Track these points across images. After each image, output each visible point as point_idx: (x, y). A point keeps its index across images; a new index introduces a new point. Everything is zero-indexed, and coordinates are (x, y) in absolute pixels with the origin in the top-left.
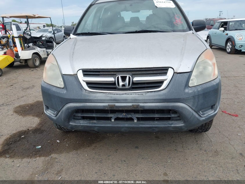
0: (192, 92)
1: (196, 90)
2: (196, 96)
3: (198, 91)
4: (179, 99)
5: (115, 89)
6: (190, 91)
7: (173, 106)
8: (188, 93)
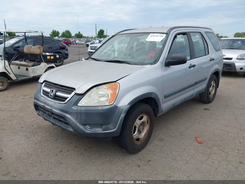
0: (76, 110)
1: (79, 109)
2: (79, 113)
3: (81, 110)
4: (67, 111)
5: (48, 96)
6: (75, 109)
7: (64, 115)
8: (73, 109)
